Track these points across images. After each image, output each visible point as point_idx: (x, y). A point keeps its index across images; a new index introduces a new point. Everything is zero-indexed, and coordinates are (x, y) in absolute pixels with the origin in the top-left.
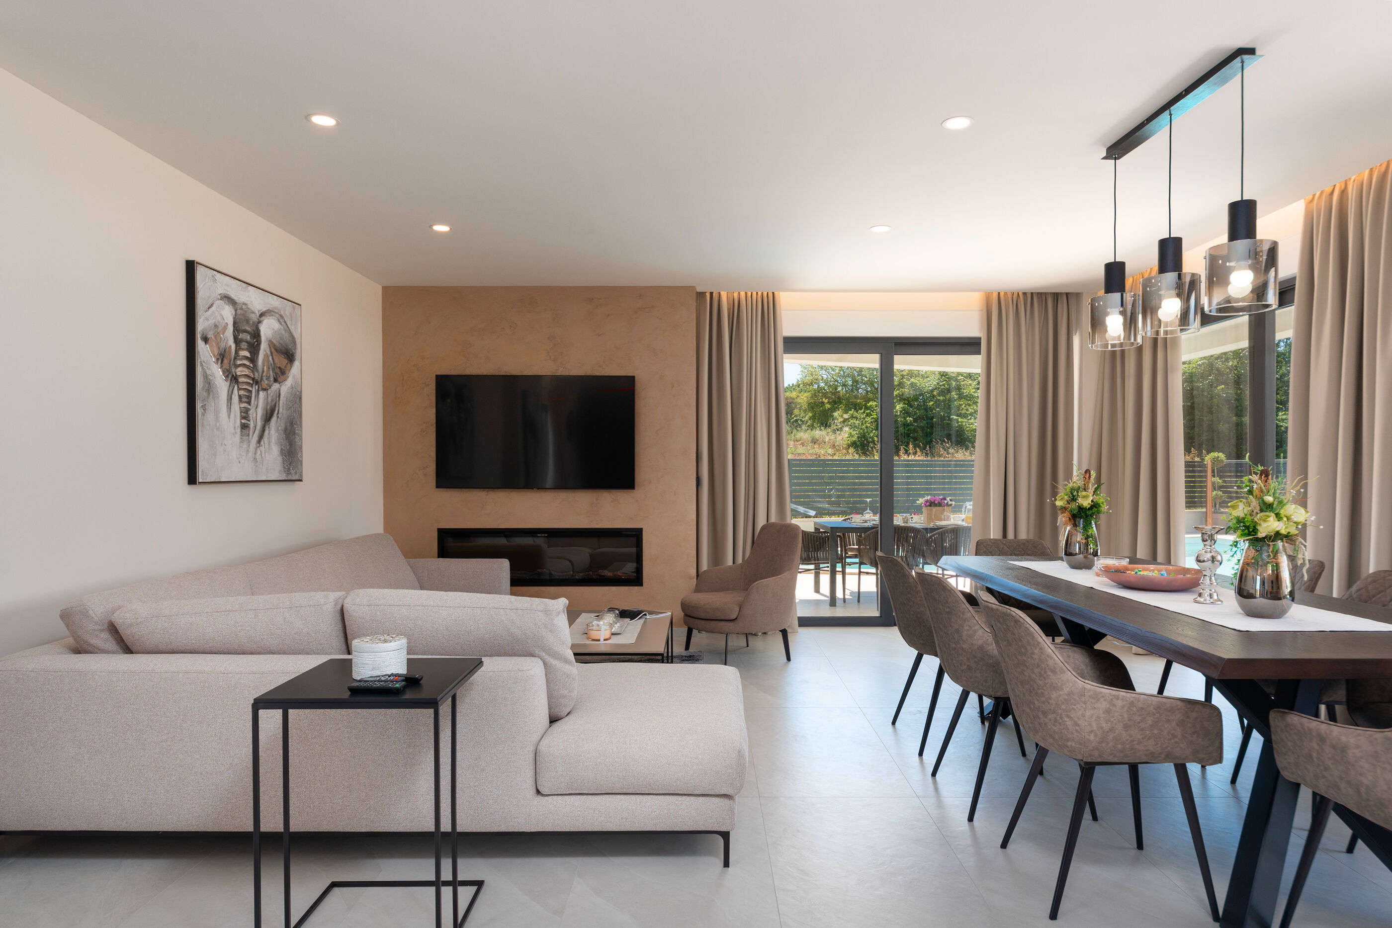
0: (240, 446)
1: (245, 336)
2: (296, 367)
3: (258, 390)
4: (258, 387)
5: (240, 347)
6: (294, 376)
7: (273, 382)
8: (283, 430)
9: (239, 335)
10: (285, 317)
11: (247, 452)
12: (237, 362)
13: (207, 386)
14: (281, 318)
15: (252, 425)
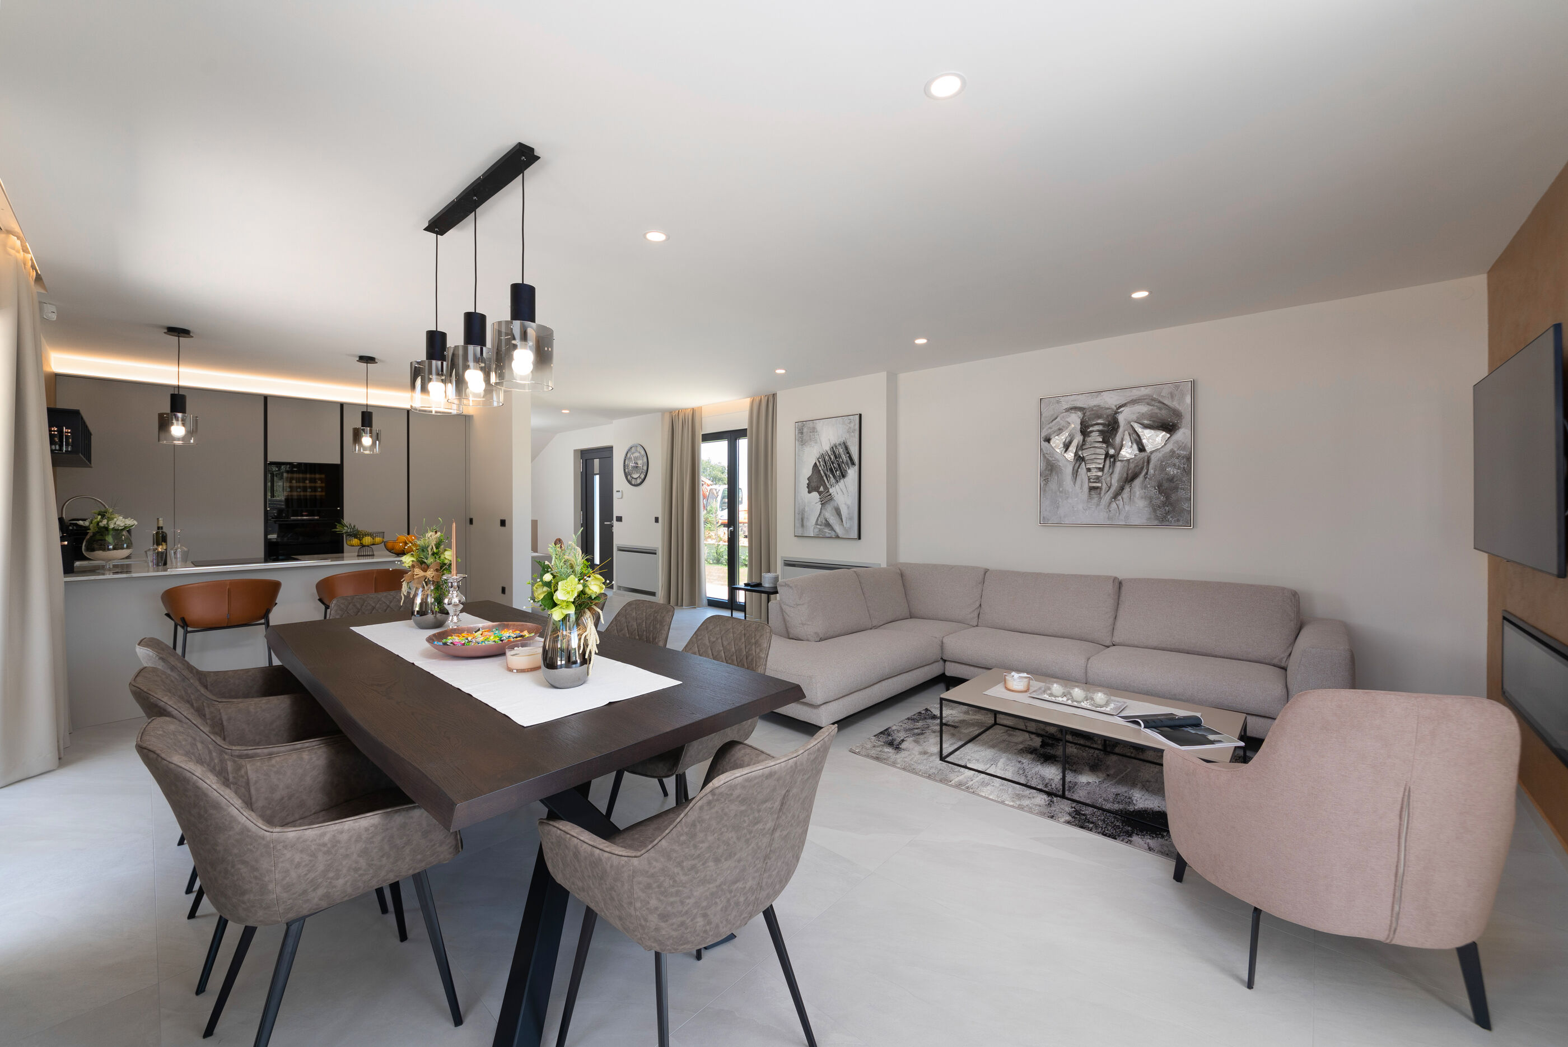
0: (1088, 502)
1: (1096, 428)
2: (1182, 435)
3: (1115, 462)
4: (1115, 459)
5: (1090, 436)
6: (1177, 442)
7: (1138, 452)
8: (1155, 487)
9: (1089, 428)
10: (1159, 399)
11: (1098, 505)
12: (1084, 447)
13: (1050, 467)
14: (1150, 400)
15: (1104, 486)
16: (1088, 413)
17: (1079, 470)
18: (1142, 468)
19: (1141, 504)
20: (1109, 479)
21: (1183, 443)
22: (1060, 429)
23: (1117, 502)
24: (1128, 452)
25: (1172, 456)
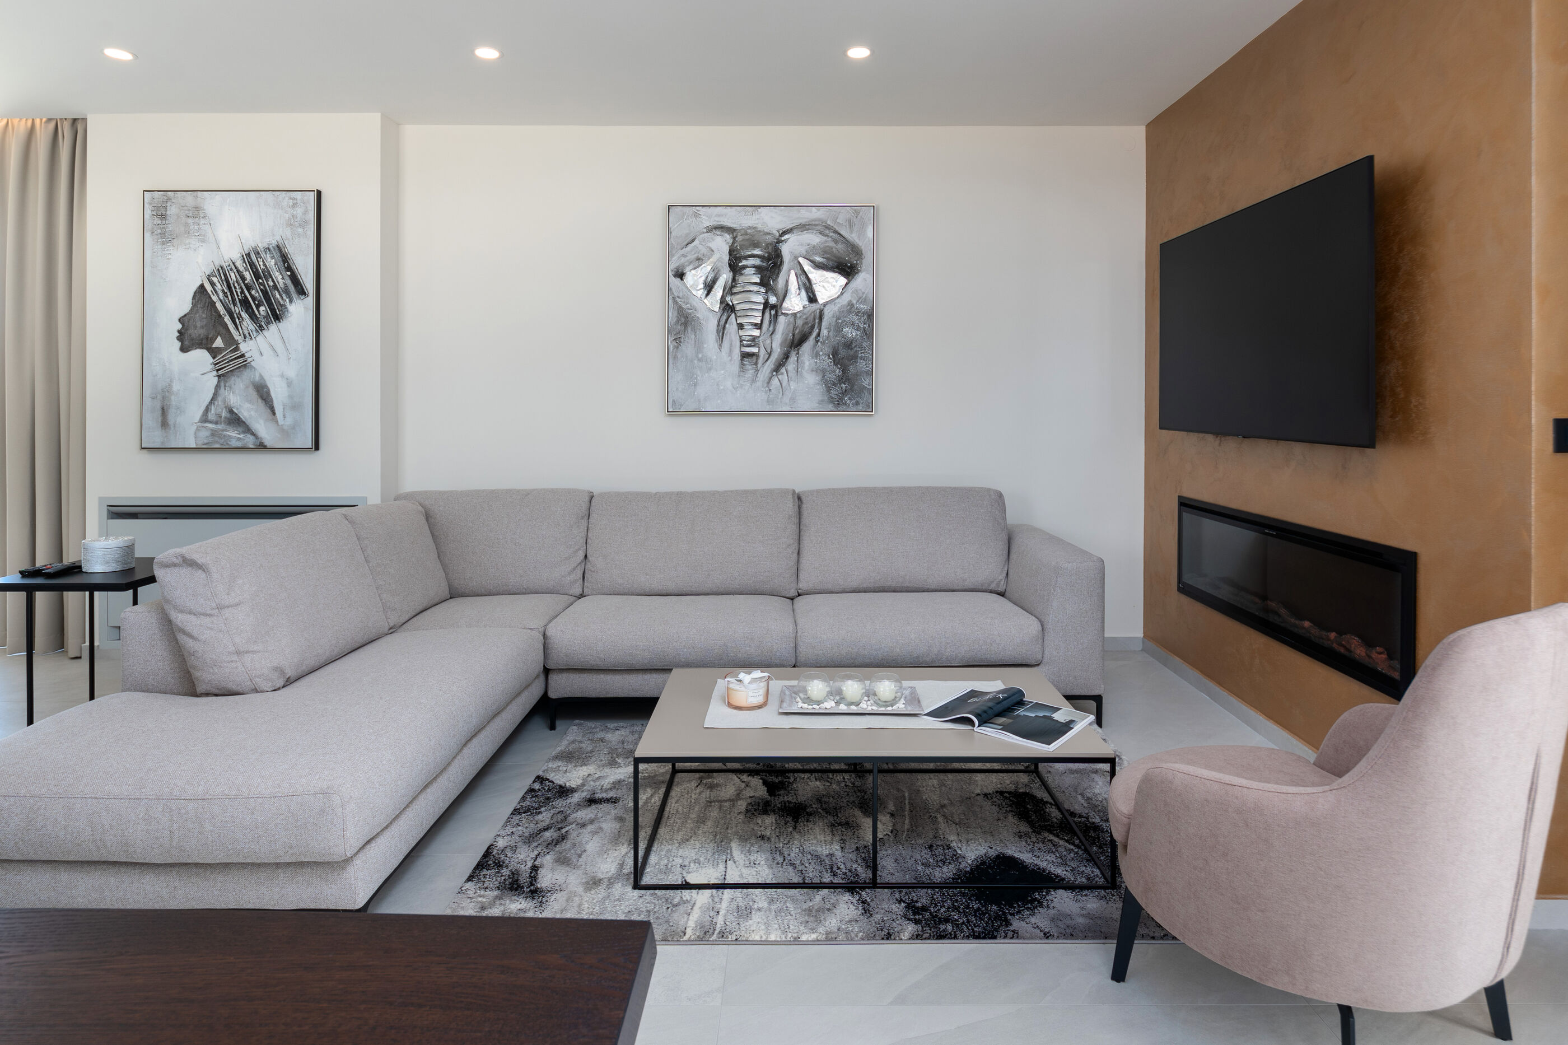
0: (739, 375)
1: (751, 262)
2: (861, 280)
3: (776, 315)
4: (777, 312)
5: (742, 274)
6: (856, 291)
7: (807, 303)
8: (829, 356)
9: (741, 262)
10: (835, 227)
11: (754, 380)
12: (735, 290)
13: (683, 320)
14: (825, 228)
15: (763, 353)
16: (739, 238)
17: (727, 326)
18: (813, 327)
19: (811, 379)
20: (768, 342)
21: (863, 293)
22: (698, 259)
23: (780, 377)
24: (795, 302)
25: (850, 312)
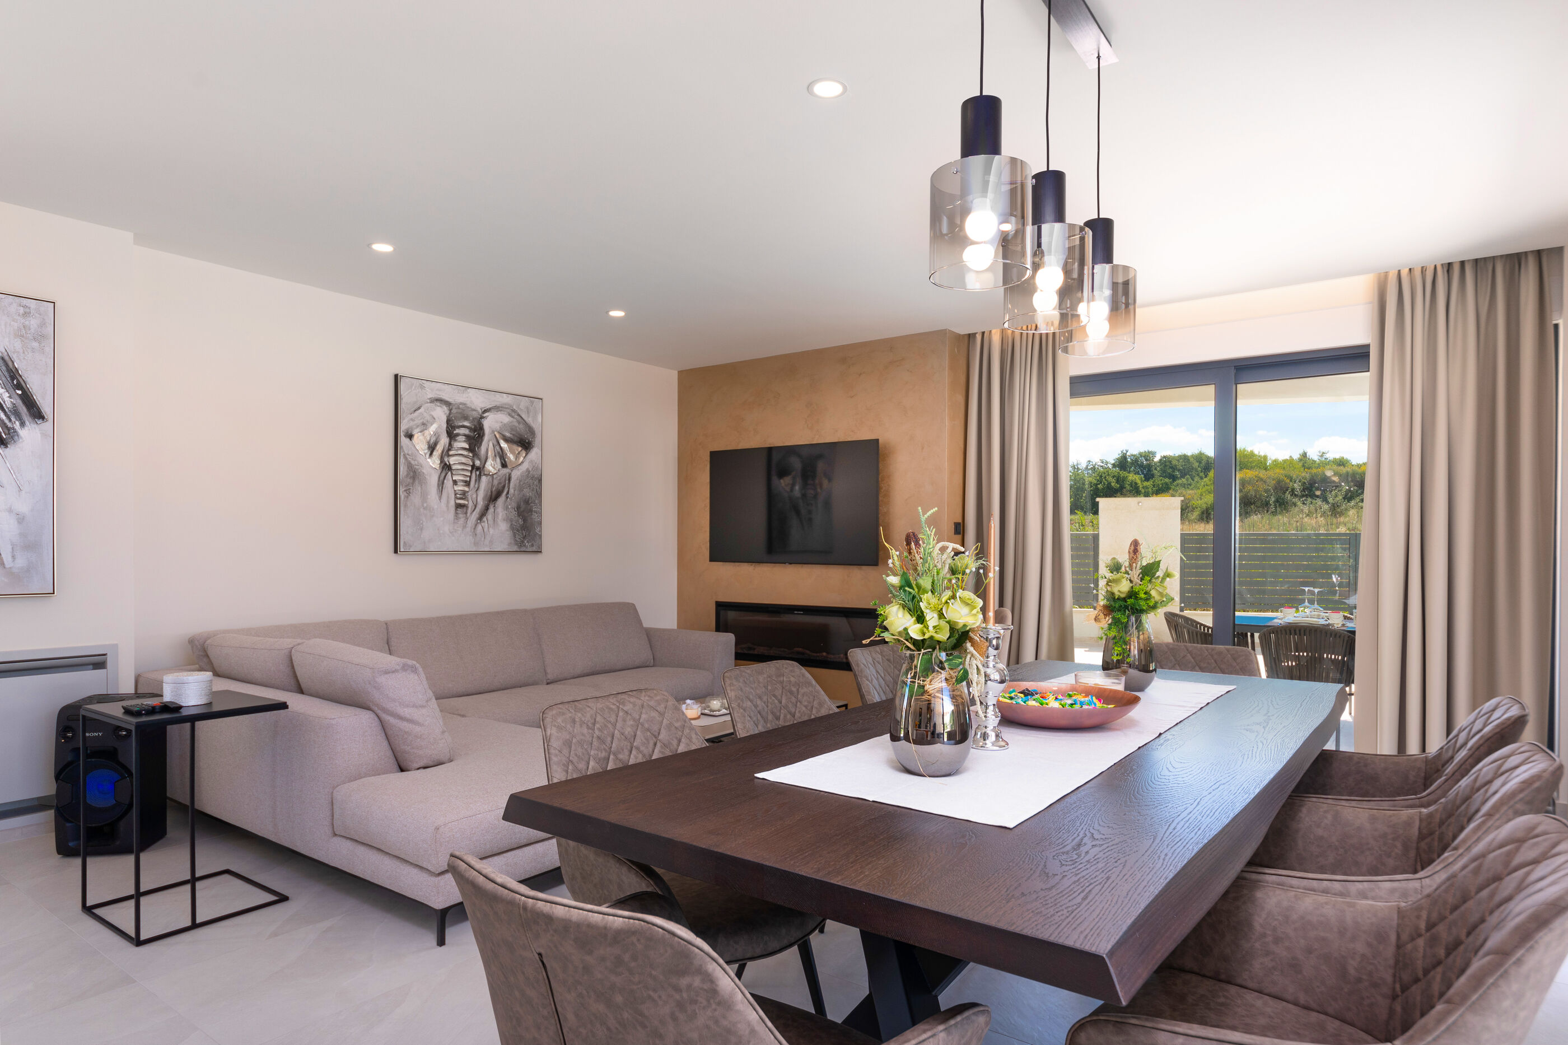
0: (454, 523)
1: (462, 431)
2: (534, 453)
3: (480, 475)
4: (480, 473)
5: (456, 440)
6: (531, 462)
7: (500, 467)
8: (514, 509)
9: (455, 430)
10: (518, 411)
11: (464, 527)
12: (451, 453)
13: (412, 474)
14: (512, 412)
15: (471, 505)
16: (454, 411)
17: (445, 481)
18: (504, 487)
19: (503, 526)
20: (475, 496)
21: (536, 463)
22: (423, 424)
23: (483, 524)
24: (492, 466)
25: (527, 476)
